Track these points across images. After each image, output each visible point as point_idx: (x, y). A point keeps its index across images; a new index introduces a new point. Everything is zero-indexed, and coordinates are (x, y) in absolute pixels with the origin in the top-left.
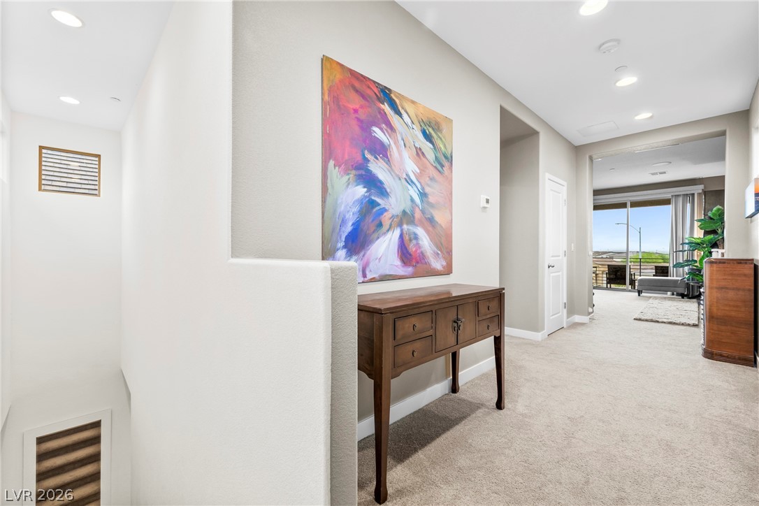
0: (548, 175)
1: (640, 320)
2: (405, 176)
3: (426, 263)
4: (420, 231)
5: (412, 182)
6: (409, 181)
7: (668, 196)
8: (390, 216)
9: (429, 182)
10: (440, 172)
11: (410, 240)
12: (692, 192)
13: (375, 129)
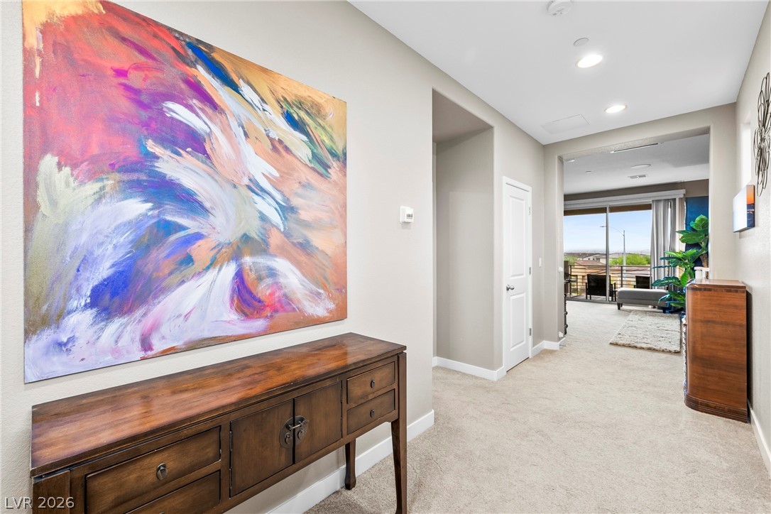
0: (505, 179)
1: (616, 344)
2: (246, 181)
3: (294, 310)
4: (281, 265)
5: (263, 190)
6: (255, 188)
7: (649, 201)
8: (213, 244)
9: (300, 191)
10: (321, 175)
11: (260, 279)
12: (673, 197)
13: (170, 105)
